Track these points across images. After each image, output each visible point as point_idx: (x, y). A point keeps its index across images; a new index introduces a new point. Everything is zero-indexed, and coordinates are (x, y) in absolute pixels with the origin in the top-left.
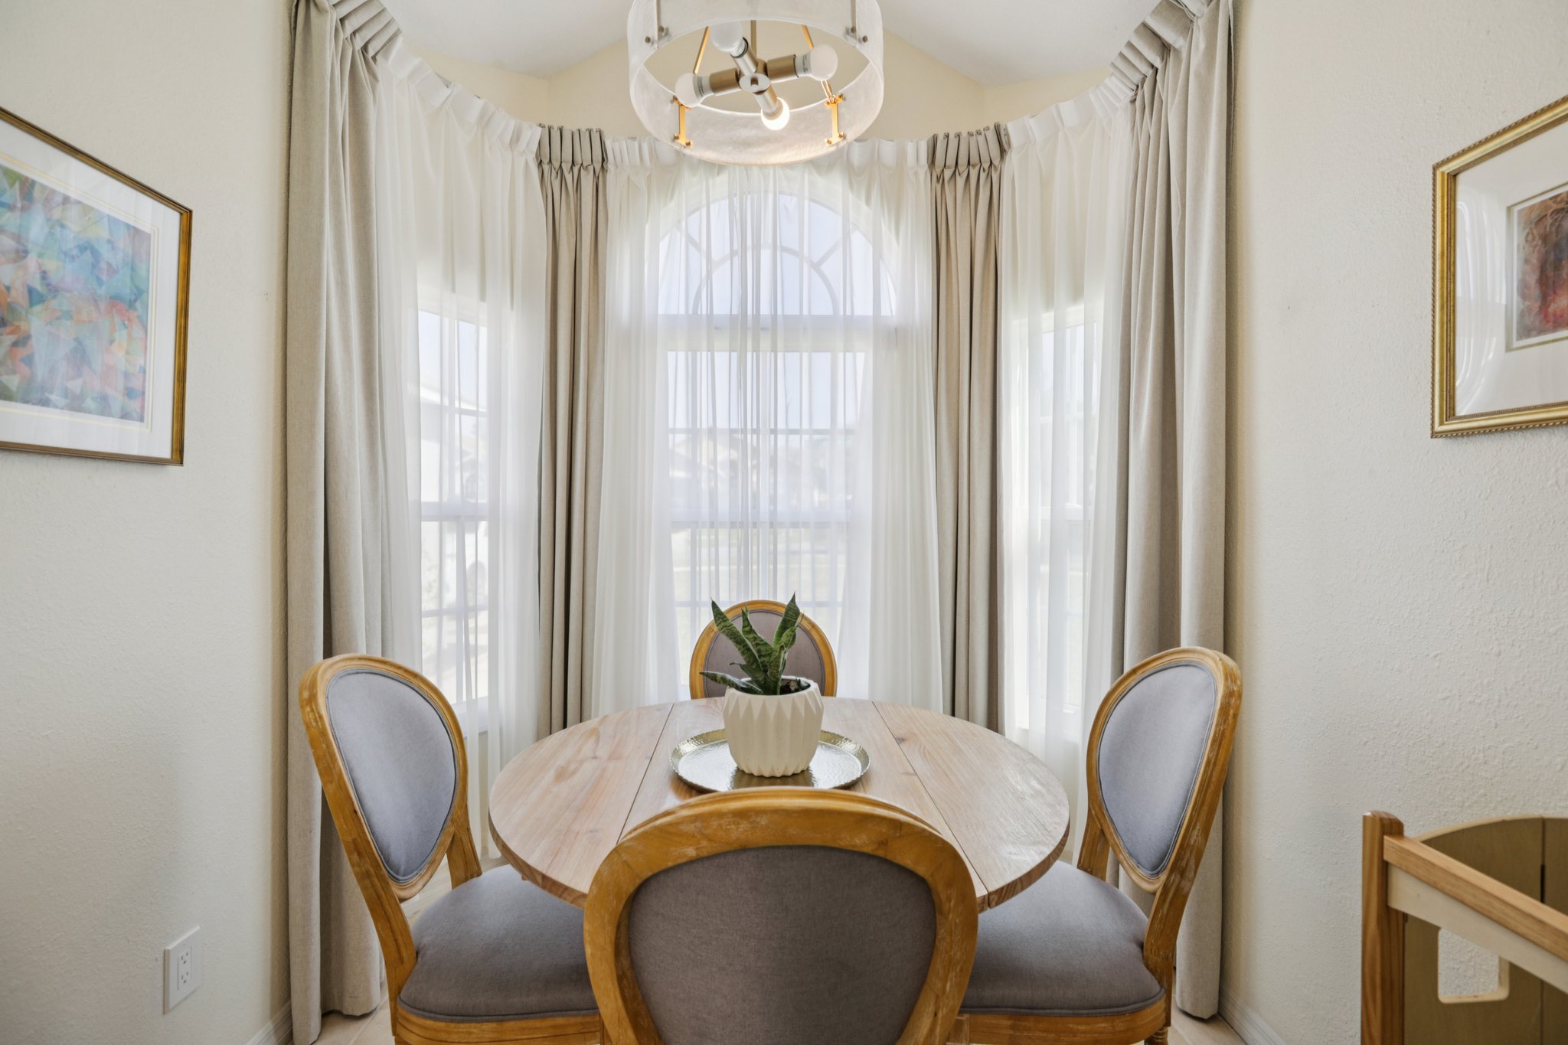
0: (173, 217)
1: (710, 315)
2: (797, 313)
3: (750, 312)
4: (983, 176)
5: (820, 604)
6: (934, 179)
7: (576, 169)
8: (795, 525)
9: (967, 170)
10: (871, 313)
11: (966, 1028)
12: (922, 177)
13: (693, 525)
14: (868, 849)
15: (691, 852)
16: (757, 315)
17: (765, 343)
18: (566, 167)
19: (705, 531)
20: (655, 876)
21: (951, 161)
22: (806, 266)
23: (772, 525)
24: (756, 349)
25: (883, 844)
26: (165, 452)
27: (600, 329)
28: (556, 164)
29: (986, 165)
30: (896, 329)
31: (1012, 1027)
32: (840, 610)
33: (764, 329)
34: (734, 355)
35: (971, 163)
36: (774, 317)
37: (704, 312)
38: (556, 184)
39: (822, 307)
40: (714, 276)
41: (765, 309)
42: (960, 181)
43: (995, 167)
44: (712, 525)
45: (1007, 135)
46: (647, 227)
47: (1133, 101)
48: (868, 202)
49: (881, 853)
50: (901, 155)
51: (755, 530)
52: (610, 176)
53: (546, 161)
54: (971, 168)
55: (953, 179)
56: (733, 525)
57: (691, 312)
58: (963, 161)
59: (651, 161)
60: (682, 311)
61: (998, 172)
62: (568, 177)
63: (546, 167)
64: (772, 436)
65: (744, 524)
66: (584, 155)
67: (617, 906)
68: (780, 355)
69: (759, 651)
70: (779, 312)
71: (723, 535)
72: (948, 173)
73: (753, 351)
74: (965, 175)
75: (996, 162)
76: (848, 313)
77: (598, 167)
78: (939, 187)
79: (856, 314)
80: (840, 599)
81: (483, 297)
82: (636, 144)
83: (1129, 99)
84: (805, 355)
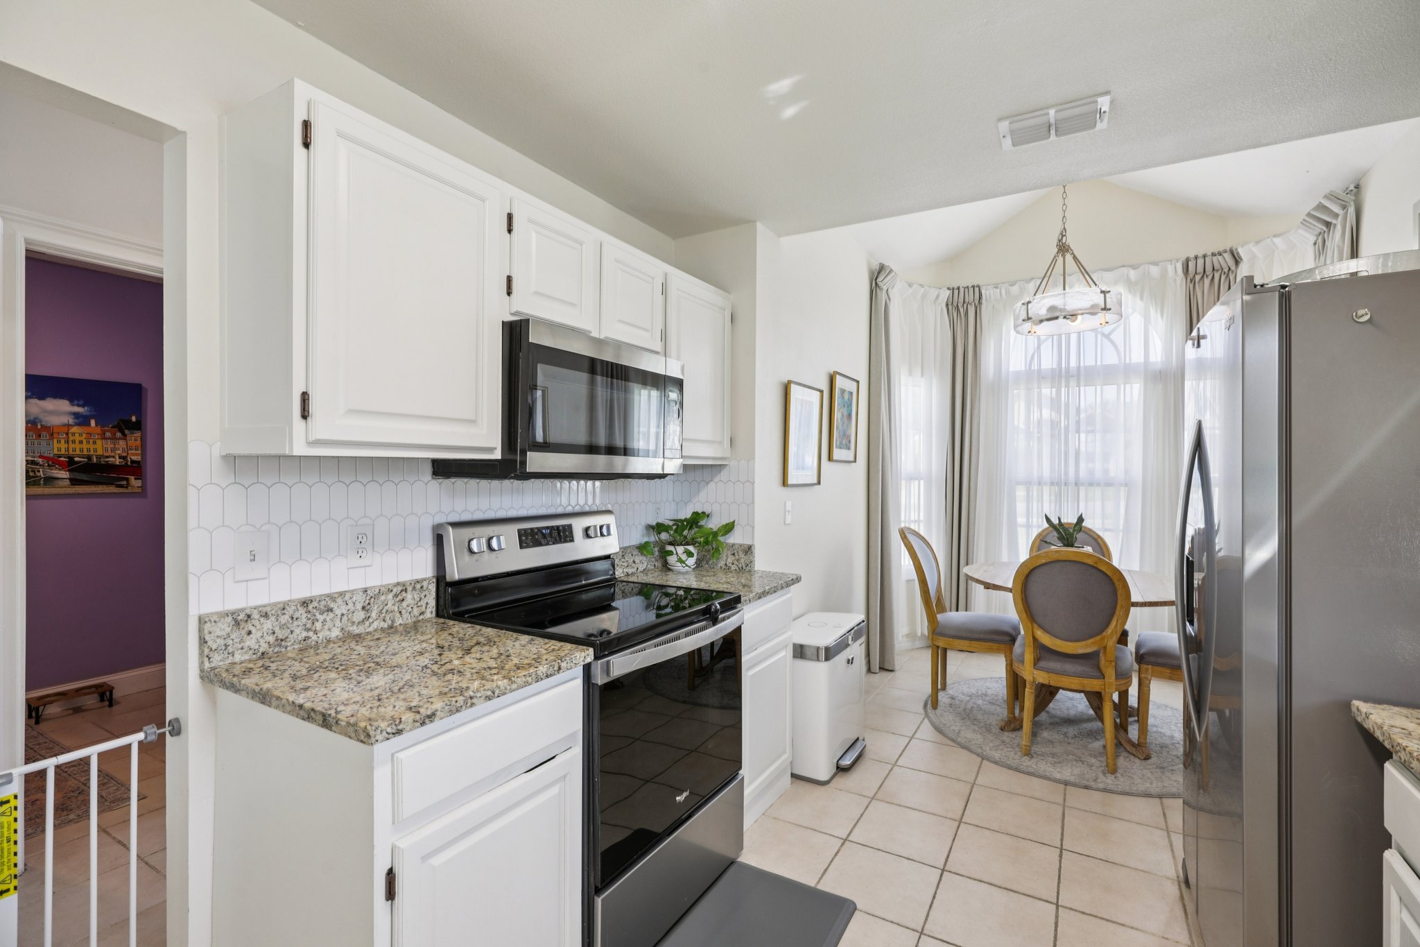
0: (855, 384)
1: (1039, 370)
2: (1093, 364)
3: (1063, 366)
4: (1223, 277)
5: (1106, 530)
6: (1189, 280)
7: (965, 305)
8: (1091, 484)
9: (1212, 275)
10: (1142, 361)
11: (1150, 671)
12: (1178, 282)
13: (1028, 484)
14: (1092, 564)
15: (1044, 561)
16: (1068, 368)
17: (1073, 383)
18: (960, 305)
19: (1035, 488)
20: (1034, 569)
21: (1200, 269)
22: (1099, 336)
23: (1076, 484)
24: (1067, 386)
25: (1096, 563)
26: (853, 459)
27: (978, 384)
28: (955, 304)
29: (1226, 270)
30: (1160, 372)
31: (1171, 673)
32: (1121, 534)
33: (1072, 376)
34: (1054, 390)
35: (1216, 269)
36: (1079, 368)
37: (1036, 368)
38: (955, 314)
39: (1111, 358)
40: (1042, 347)
41: (1073, 364)
42: (1207, 281)
43: (1232, 271)
44: (1039, 484)
45: (1238, 253)
46: (1004, 328)
47: (1315, 244)
48: (1142, 299)
49: (1095, 565)
50: (1164, 273)
51: (1066, 487)
52: (984, 307)
53: (950, 304)
54: (1215, 272)
55: (1201, 282)
56: (1052, 484)
57: (1027, 368)
58: (1209, 268)
59: (1006, 295)
60: (1023, 368)
61: (1234, 274)
62: (961, 310)
63: (950, 307)
64: (1077, 435)
65: (1058, 484)
66: (970, 298)
67: (1022, 578)
68: (1082, 388)
69: (1065, 533)
70: (1082, 364)
71: (1046, 489)
72: (1198, 278)
73: (1066, 387)
74: (1210, 277)
75: (1233, 268)
76: (1128, 361)
77: (977, 302)
78: (1192, 286)
79: (1132, 362)
80: (1121, 527)
81: (922, 376)
82: (998, 290)
83: (1313, 242)
84: (1099, 388)
